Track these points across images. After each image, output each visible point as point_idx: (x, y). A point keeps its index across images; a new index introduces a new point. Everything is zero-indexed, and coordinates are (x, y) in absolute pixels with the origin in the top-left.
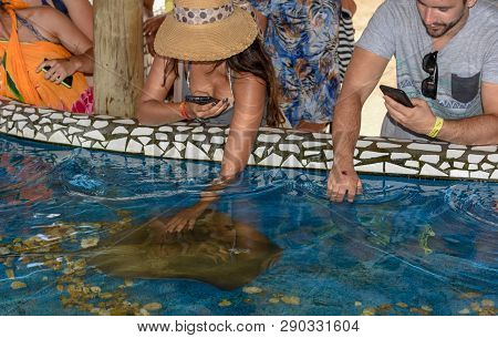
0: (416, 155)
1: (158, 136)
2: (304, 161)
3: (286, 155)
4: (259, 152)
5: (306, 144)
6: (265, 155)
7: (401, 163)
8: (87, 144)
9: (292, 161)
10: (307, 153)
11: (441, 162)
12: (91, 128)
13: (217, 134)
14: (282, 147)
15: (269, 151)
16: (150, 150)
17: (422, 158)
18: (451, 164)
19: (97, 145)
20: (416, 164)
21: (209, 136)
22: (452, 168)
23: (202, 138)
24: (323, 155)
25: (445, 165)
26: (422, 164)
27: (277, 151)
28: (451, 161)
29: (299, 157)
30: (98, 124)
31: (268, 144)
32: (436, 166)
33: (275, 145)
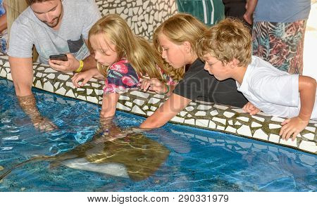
0: (132, 99)
2: (76, 94)
3: (68, 88)
4: (57, 85)
6: (59, 87)
7: (123, 102)
9: (70, 94)
10: (78, 89)
11: (146, 104)
13: (41, 71)
14: (68, 84)
15: (61, 85)
17: (135, 101)
18: (149, 107)
20: (130, 104)
22: (150, 110)
24: (85, 92)
26: (134, 104)
27: (64, 86)
28: (150, 105)
29: (74, 91)
31: (61, 81)
32: (141, 107)
33: (65, 82)
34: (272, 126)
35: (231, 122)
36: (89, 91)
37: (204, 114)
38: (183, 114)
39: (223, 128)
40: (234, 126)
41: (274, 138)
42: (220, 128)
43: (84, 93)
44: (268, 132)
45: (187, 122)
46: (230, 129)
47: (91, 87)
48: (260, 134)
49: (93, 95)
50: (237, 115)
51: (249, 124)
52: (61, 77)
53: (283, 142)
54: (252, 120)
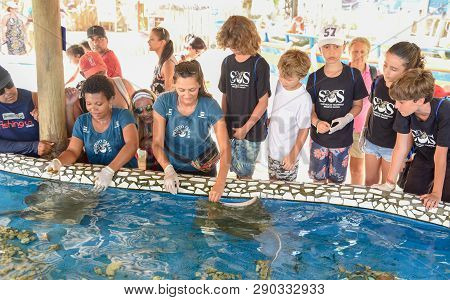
0: (193, 184)
1: (68, 171)
2: (139, 186)
3: (130, 182)
4: (118, 181)
5: (141, 177)
6: (121, 182)
7: (185, 187)
8: (32, 174)
9: (133, 186)
10: (141, 182)
11: (206, 186)
12: (34, 166)
14: (129, 179)
15: (123, 180)
16: (64, 179)
17: (196, 185)
19: (36, 175)
20: (193, 188)
21: (93, 172)
23: (90, 173)
25: (207, 189)
26: (196, 188)
27: (126, 180)
28: (210, 187)
29: (137, 184)
30: (38, 164)
31: (122, 177)
32: (202, 189)
33: (126, 177)
34: (307, 191)
35: (277, 191)
36: (152, 183)
37: (255, 188)
38: (239, 190)
39: (272, 197)
40: (280, 194)
41: (310, 199)
42: (269, 196)
43: (147, 184)
44: (305, 194)
45: (243, 195)
46: (277, 197)
47: (152, 179)
48: (300, 197)
49: (156, 184)
50: (280, 186)
51: (290, 191)
52: (120, 174)
53: (317, 200)
54: (291, 188)
